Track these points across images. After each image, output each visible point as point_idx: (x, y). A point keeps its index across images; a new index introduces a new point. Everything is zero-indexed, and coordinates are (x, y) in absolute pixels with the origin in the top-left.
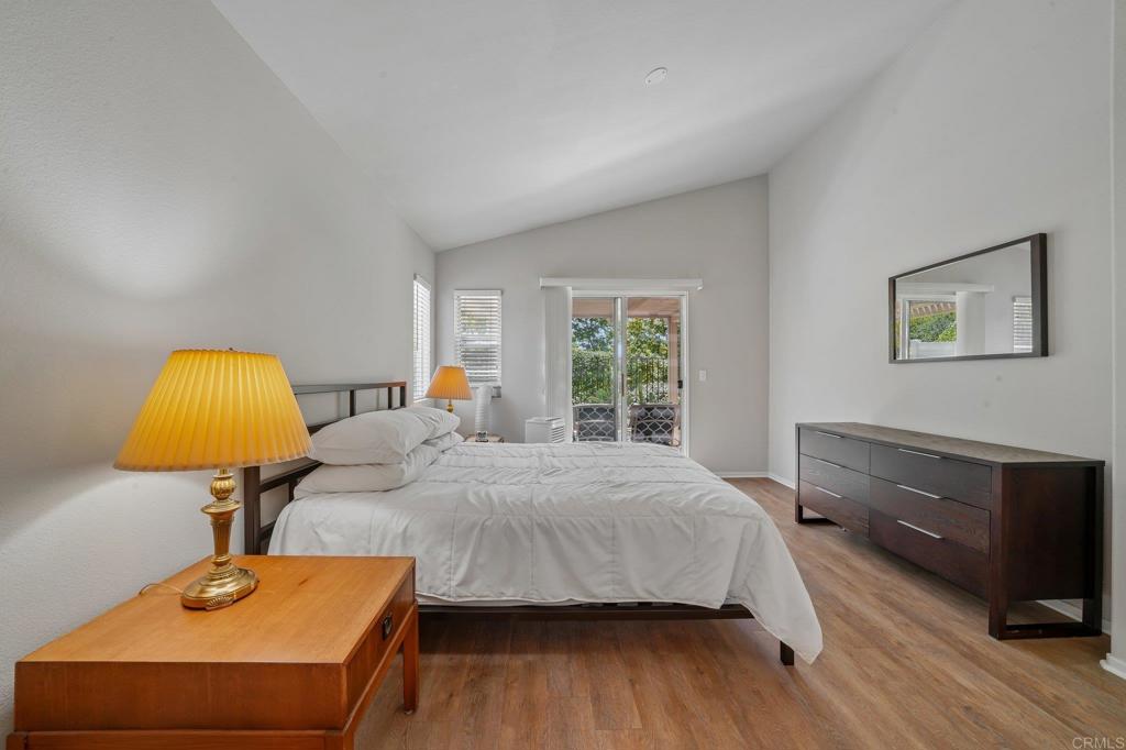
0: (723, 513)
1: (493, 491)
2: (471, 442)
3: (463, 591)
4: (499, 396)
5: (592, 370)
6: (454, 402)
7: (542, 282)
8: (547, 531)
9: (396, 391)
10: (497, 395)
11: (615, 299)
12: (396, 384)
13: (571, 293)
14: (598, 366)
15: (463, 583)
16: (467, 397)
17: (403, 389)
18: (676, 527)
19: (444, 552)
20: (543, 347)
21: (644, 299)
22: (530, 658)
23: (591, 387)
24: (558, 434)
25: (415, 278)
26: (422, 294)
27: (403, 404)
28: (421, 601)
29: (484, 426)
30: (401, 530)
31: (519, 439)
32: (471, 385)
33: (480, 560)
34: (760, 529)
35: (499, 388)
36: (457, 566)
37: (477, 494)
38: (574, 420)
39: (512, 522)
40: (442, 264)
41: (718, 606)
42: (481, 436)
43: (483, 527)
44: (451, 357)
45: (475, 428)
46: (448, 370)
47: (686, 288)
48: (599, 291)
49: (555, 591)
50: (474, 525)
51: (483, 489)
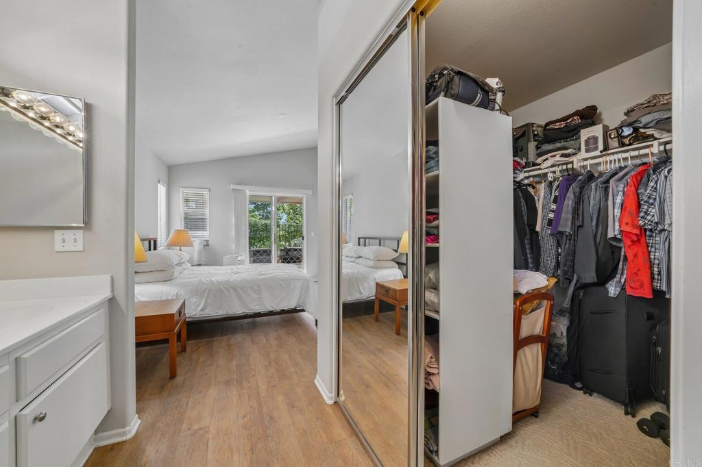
0: (297, 279)
1: (213, 279)
2: (194, 267)
3: (202, 313)
4: (208, 245)
5: (263, 231)
6: (182, 248)
7: (232, 187)
8: (235, 289)
9: (152, 242)
10: (207, 244)
11: (271, 197)
12: (152, 239)
13: (248, 193)
14: (267, 228)
15: (202, 310)
17: (155, 242)
18: (281, 284)
19: (194, 300)
20: (233, 221)
21: (286, 198)
23: (263, 240)
24: (241, 262)
25: (159, 182)
26: (162, 190)
27: (155, 247)
28: (187, 320)
29: (199, 260)
30: (176, 293)
31: (220, 264)
32: (193, 239)
33: (209, 301)
34: (308, 284)
35: (208, 241)
36: (199, 305)
37: (206, 280)
38: (251, 257)
39: (222, 287)
40: (172, 172)
41: (293, 307)
42: (199, 265)
43: (210, 290)
44: (178, 224)
45: (196, 261)
46: (179, 231)
47: (305, 194)
48: (262, 192)
49: (238, 310)
50: (206, 290)
51: (208, 279)
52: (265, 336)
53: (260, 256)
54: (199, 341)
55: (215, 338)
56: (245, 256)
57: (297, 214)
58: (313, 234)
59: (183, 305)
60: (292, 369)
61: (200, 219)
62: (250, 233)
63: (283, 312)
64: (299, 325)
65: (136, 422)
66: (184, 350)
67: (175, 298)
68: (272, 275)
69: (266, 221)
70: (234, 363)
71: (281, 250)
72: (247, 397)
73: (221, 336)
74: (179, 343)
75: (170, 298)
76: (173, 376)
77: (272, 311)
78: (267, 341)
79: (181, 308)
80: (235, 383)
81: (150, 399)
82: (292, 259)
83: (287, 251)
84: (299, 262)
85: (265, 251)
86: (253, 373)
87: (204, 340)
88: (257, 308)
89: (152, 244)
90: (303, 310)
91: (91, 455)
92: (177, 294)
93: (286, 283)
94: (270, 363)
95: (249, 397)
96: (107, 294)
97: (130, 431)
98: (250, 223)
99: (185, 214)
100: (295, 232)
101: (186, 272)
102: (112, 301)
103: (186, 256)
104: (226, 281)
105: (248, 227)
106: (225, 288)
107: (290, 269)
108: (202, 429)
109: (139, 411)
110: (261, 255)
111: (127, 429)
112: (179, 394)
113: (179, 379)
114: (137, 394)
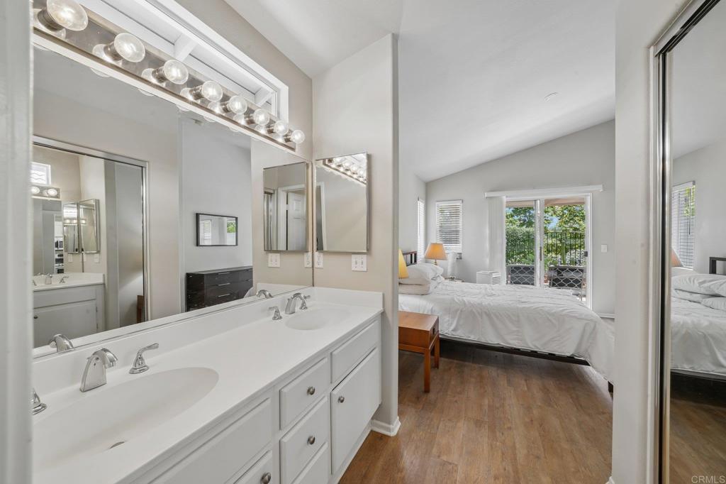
0: (575, 317)
1: (465, 299)
2: (448, 281)
3: (454, 333)
4: (461, 258)
5: (524, 241)
6: (437, 261)
7: (486, 195)
8: (488, 315)
9: (413, 255)
10: (459, 258)
11: (535, 201)
12: (413, 253)
13: (505, 199)
14: (530, 239)
15: (453, 330)
16: (444, 259)
17: (415, 255)
18: (550, 321)
19: (447, 318)
20: (487, 231)
22: (481, 366)
24: (496, 281)
25: (419, 199)
27: (415, 261)
28: (440, 336)
29: (453, 274)
31: (473, 281)
32: (446, 252)
33: (460, 322)
34: (594, 328)
35: (460, 254)
36: (451, 324)
37: (459, 300)
38: (508, 274)
39: (474, 310)
40: (429, 188)
41: (568, 355)
42: (452, 279)
43: (461, 311)
44: (435, 238)
45: (449, 275)
46: (434, 245)
47: (590, 192)
48: (523, 197)
49: (492, 339)
50: (458, 310)
51: (460, 299)
52: (526, 380)
53: (521, 275)
54: (451, 360)
55: (467, 363)
56: (502, 273)
57: (575, 216)
58: (604, 248)
59: (437, 321)
60: (566, 446)
61: (453, 231)
62: (507, 243)
63: (551, 357)
64: (579, 381)
65: (398, 423)
66: (437, 366)
67: (430, 313)
68: (536, 305)
69: (528, 229)
70: (486, 402)
71: (551, 269)
72: (500, 454)
73: (473, 362)
74: (433, 357)
75: (425, 313)
76: (427, 391)
77: (536, 352)
78: (528, 388)
79: (435, 325)
80: (487, 426)
81: (409, 405)
82: (567, 281)
83: (560, 271)
84: (580, 286)
85: (527, 268)
86: (509, 425)
87: (455, 361)
88: (513, 343)
89: (413, 257)
90: (586, 363)
91: (369, 435)
92: (432, 309)
93: (557, 320)
94: (532, 421)
95: (503, 454)
96: (380, 309)
97: (393, 429)
98: (507, 232)
99: (441, 227)
100: (571, 240)
101: (440, 286)
102: (383, 314)
103: (440, 271)
104: (479, 304)
105: (505, 236)
106: (479, 313)
107: (564, 297)
108: (450, 464)
109: (400, 413)
110: (522, 272)
111: (391, 426)
112: (431, 412)
113: (432, 396)
114: (399, 395)
